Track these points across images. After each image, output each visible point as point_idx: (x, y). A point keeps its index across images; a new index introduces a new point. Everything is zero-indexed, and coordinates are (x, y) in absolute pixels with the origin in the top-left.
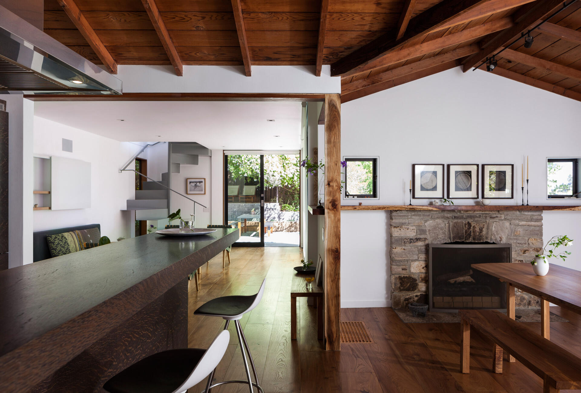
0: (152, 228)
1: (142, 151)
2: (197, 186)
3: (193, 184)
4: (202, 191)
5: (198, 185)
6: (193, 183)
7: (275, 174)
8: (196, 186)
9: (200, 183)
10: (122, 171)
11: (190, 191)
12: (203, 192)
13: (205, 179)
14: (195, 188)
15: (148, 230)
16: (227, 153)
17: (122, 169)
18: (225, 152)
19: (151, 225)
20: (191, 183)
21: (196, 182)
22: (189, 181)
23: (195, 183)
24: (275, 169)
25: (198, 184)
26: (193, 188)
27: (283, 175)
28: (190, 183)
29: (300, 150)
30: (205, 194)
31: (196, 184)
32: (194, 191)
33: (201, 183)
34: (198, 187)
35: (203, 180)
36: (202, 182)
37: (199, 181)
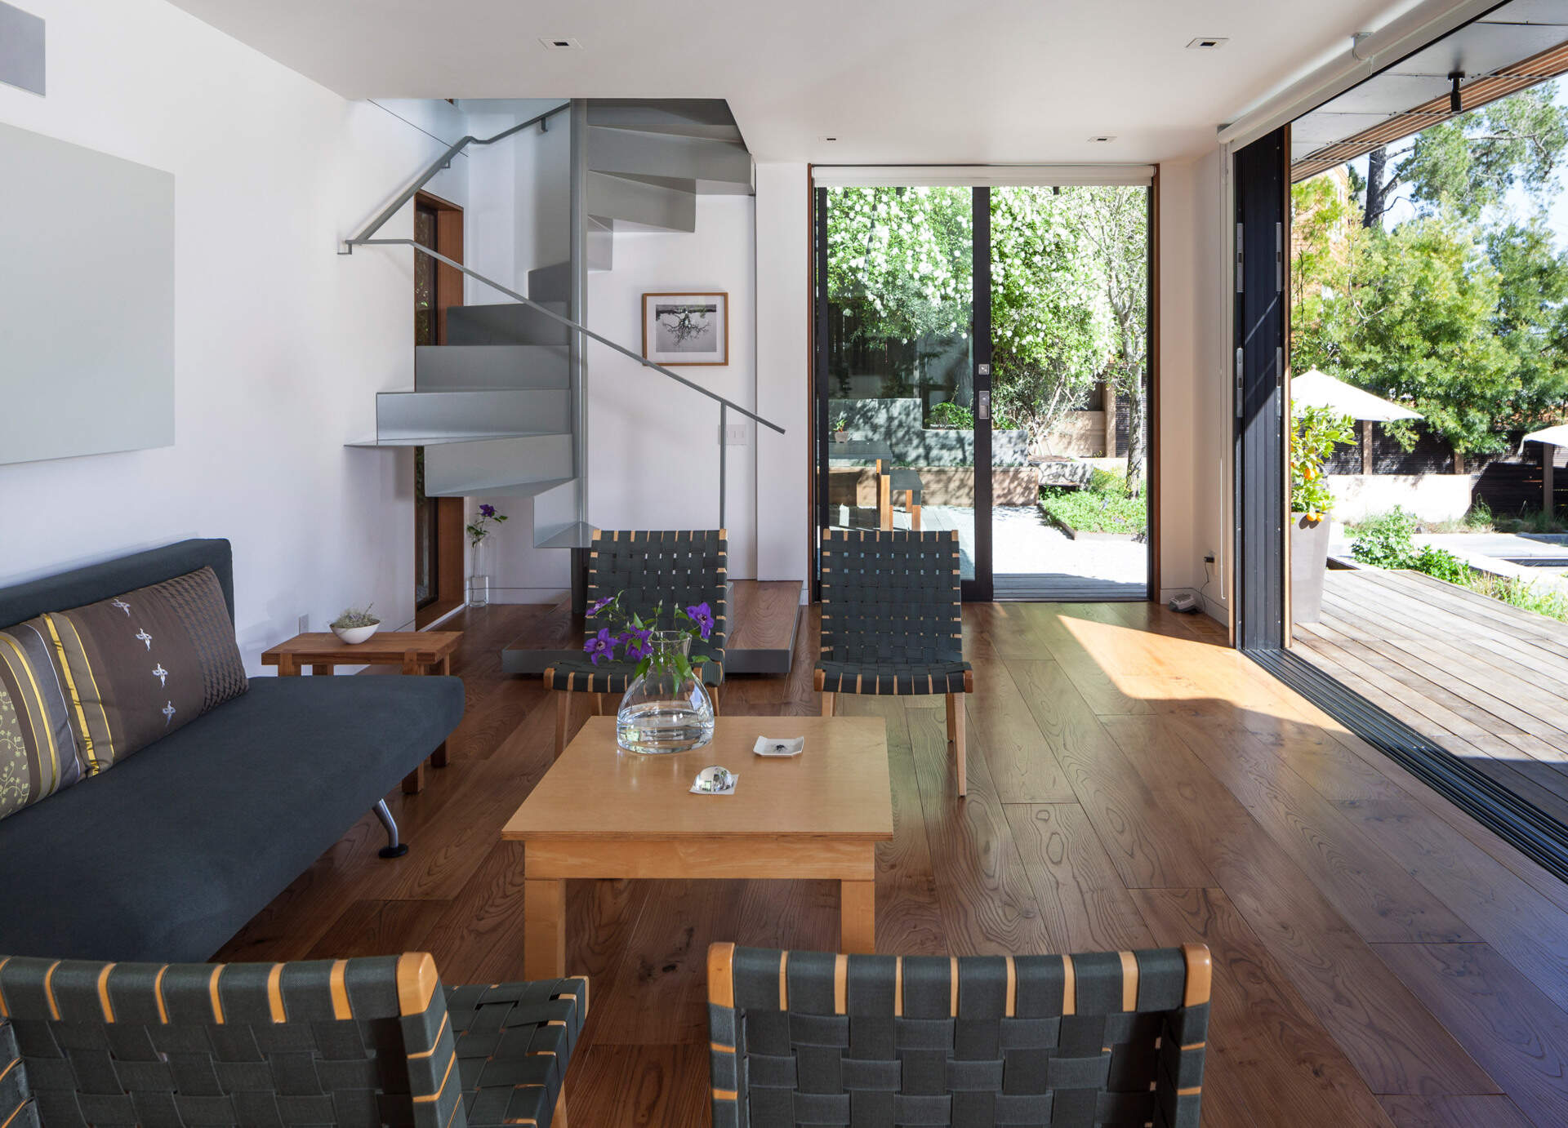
0: (487, 518)
1: (443, 163)
2: (689, 329)
3: (673, 320)
4: (715, 350)
5: (693, 322)
6: (672, 316)
7: (929, 291)
8: (684, 328)
9: (702, 316)
10: (355, 248)
11: (658, 350)
12: (717, 356)
13: (725, 295)
14: (681, 337)
15: (470, 528)
16: (822, 178)
17: (352, 238)
18: (816, 172)
19: (483, 504)
20: (663, 312)
21: (684, 312)
22: (652, 303)
23: (682, 316)
24: (925, 268)
25: (695, 318)
26: (673, 337)
27: (950, 291)
28: (659, 313)
29: (1157, 166)
30: (726, 363)
31: (687, 317)
32: (678, 350)
33: (708, 315)
34: (694, 333)
35: (718, 301)
36: (712, 309)
37: (698, 306)
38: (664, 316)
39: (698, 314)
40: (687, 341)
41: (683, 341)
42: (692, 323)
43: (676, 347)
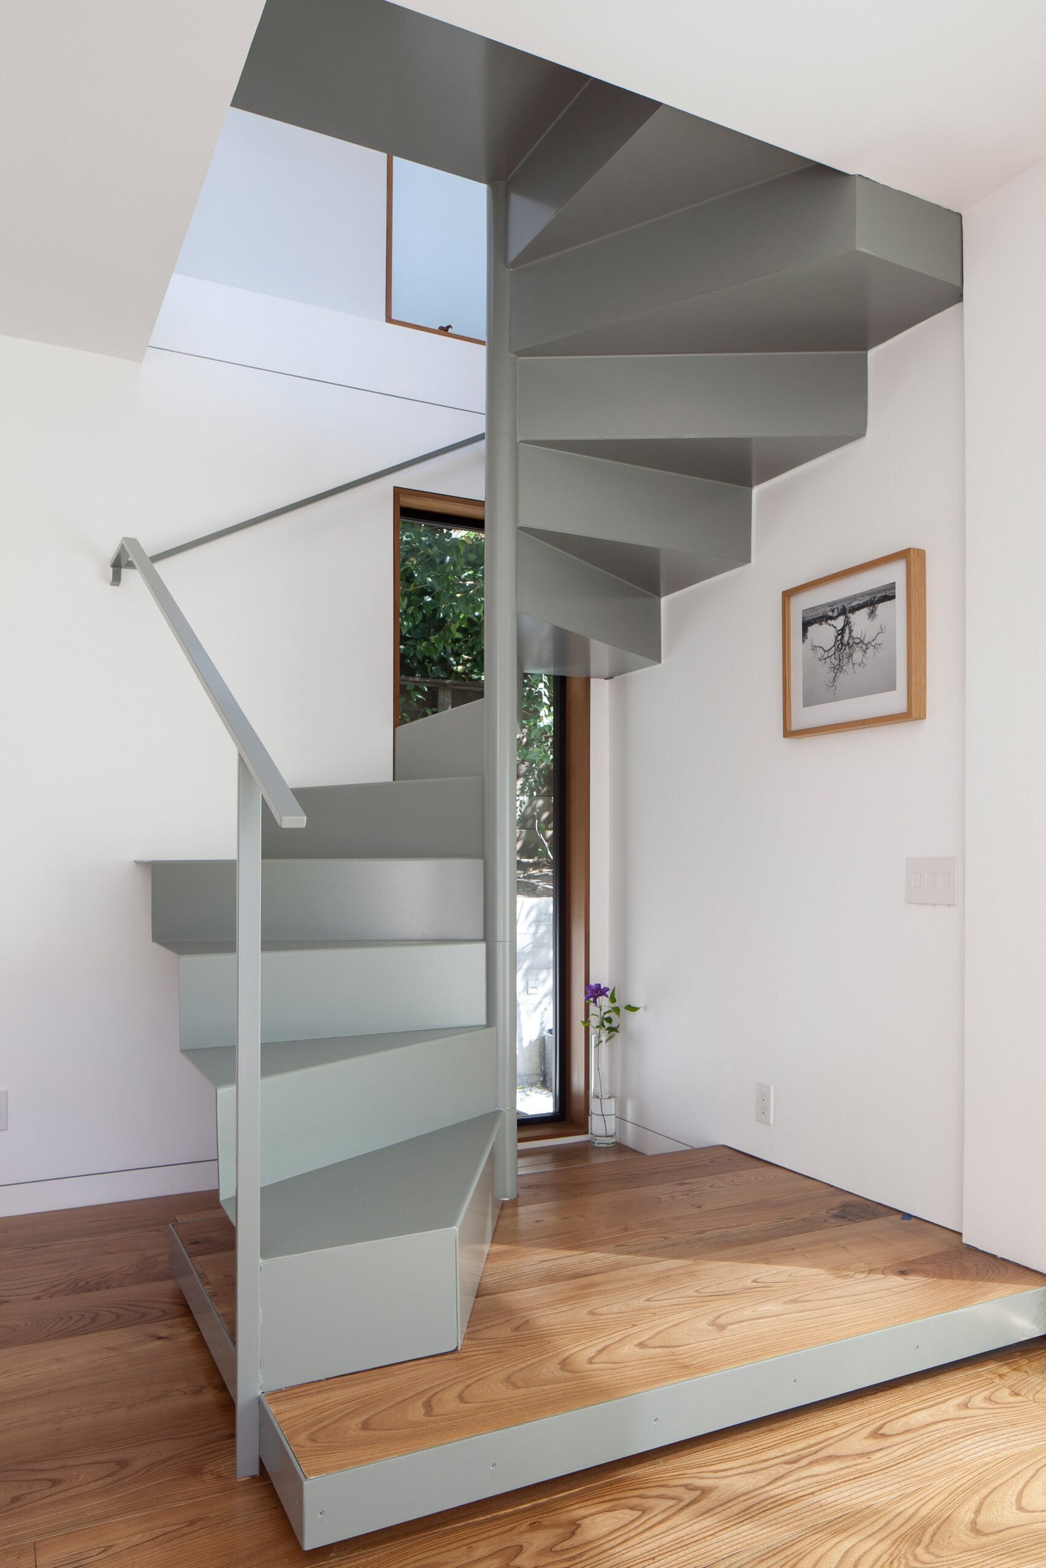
2: (851, 648)
3: (823, 635)
4: (893, 687)
6: (825, 626)
8: (844, 644)
9: (872, 614)
11: (808, 702)
13: (908, 557)
14: (838, 669)
20: (813, 621)
21: (843, 612)
22: (797, 607)
23: (839, 622)
25: (861, 621)
26: (824, 671)
28: (806, 625)
31: (847, 623)
32: (835, 698)
33: (882, 608)
34: (859, 656)
35: (898, 574)
36: (886, 595)
37: (863, 595)
38: (813, 629)
39: (865, 611)
40: (850, 676)
41: (841, 677)
42: (854, 634)
43: (830, 692)
